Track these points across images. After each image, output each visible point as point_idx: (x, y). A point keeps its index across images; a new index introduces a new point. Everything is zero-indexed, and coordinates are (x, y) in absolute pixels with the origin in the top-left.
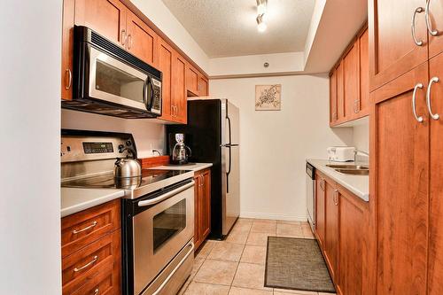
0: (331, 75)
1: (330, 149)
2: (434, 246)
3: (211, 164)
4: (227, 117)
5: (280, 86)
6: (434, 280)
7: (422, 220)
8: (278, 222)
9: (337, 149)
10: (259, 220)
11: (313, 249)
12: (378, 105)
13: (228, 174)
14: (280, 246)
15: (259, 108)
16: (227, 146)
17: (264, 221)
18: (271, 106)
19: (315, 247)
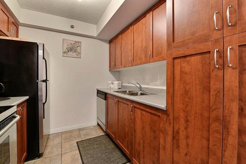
0: (110, 42)
1: (110, 82)
2: (228, 129)
3: (28, 97)
4: (44, 58)
5: (81, 43)
6: (228, 146)
7: (217, 117)
8: (80, 130)
9: (114, 82)
10: (66, 132)
11: (106, 141)
12: (174, 58)
13: (44, 104)
14: (87, 146)
15: (65, 55)
16: (43, 81)
17: (70, 132)
18: (74, 54)
19: (108, 139)
